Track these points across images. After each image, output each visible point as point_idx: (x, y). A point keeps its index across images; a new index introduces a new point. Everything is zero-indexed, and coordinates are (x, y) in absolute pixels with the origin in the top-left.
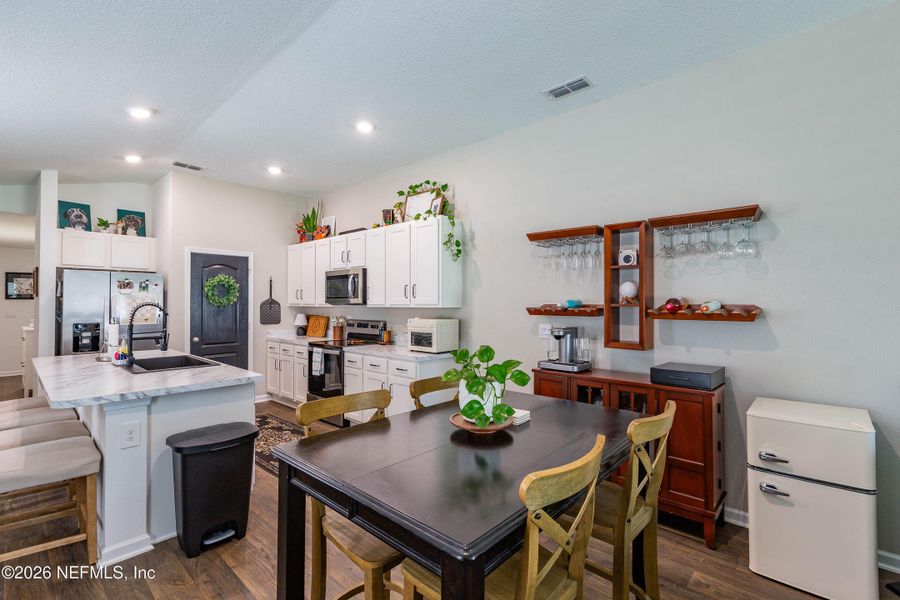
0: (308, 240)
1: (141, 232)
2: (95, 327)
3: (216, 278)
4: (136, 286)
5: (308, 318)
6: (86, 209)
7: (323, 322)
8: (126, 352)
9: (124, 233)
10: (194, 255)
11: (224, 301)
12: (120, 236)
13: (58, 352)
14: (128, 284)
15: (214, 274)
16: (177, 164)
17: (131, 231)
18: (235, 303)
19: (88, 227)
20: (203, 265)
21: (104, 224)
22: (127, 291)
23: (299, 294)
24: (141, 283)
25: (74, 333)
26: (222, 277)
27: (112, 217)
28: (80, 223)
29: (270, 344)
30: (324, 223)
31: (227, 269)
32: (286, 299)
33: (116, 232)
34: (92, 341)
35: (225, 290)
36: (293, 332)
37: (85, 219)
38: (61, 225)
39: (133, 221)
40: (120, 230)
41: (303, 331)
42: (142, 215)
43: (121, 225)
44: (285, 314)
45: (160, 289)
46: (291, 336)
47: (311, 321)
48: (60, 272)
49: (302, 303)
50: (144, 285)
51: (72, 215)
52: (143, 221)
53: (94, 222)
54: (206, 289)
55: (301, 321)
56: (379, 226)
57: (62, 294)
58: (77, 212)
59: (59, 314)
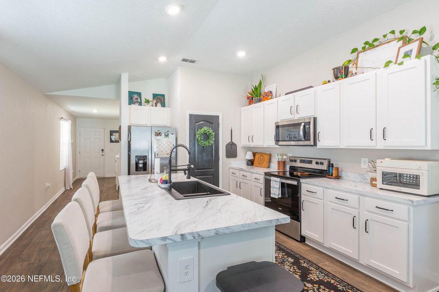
0: (256, 103)
1: (163, 105)
2: (144, 158)
3: (202, 129)
4: (163, 135)
5: (254, 154)
6: (139, 94)
7: (267, 157)
8: (168, 179)
9: (156, 106)
10: (191, 116)
11: (206, 143)
12: (154, 107)
13: (129, 174)
14: (159, 133)
15: (200, 127)
16: (184, 60)
17: (159, 105)
18: (212, 144)
19: (140, 104)
20: (196, 121)
21: (147, 102)
22: (159, 137)
23: (251, 138)
24: (165, 133)
25: (136, 161)
26: (205, 128)
27: (150, 98)
28: (137, 102)
29: (232, 171)
30: (266, 91)
31: (208, 124)
32: (241, 143)
33: (153, 106)
34: (143, 166)
35: (206, 136)
36: (245, 163)
37: (139, 100)
38: (130, 104)
39: (160, 99)
40: (154, 104)
41: (251, 163)
42: (163, 96)
43: (155, 102)
44: (240, 151)
45: (174, 136)
46: (244, 166)
47: (257, 156)
48: (129, 128)
49: (252, 145)
50: (166, 134)
51: (134, 98)
52: (164, 99)
53: (143, 101)
54: (197, 136)
55: (249, 156)
56: (329, 82)
57: (130, 139)
58: (136, 96)
59: (129, 150)
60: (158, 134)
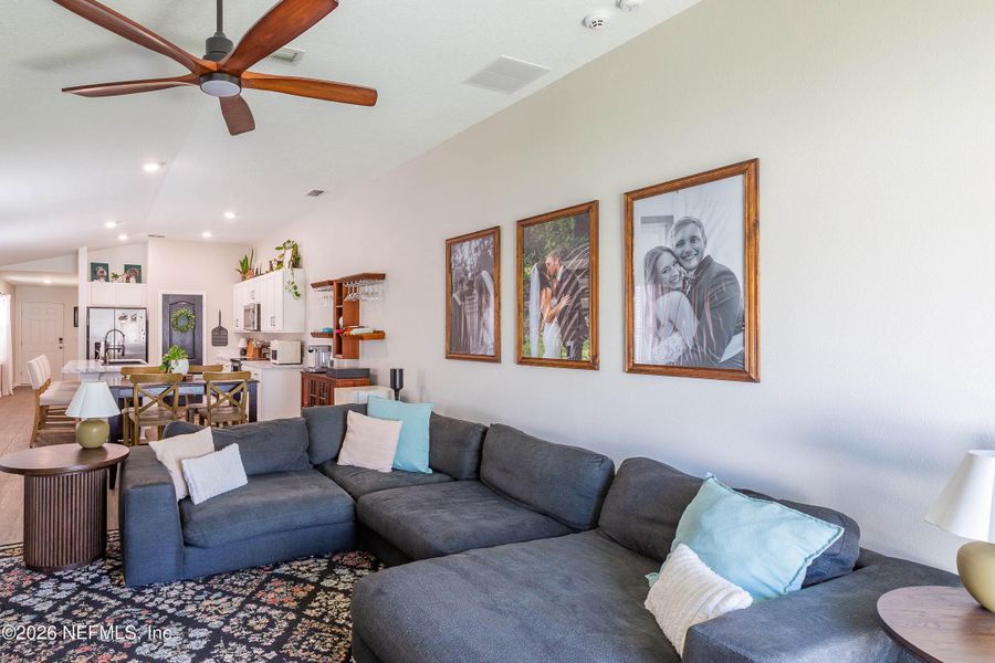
1: (139, 280)
3: (179, 311)
5: (248, 342)
6: (106, 266)
10: (165, 296)
13: (88, 358)
16: (151, 236)
17: (133, 279)
18: (193, 330)
19: (107, 280)
20: (171, 303)
21: (116, 276)
22: (124, 322)
24: (132, 316)
26: (183, 310)
28: (103, 276)
31: (187, 304)
32: (232, 327)
37: (105, 273)
39: (134, 272)
43: (125, 276)
44: (231, 338)
45: (144, 320)
48: (88, 309)
50: (134, 317)
51: (98, 271)
52: (140, 272)
53: (110, 275)
54: (173, 320)
55: (242, 343)
58: (101, 269)
59: (88, 336)
60: (124, 318)
